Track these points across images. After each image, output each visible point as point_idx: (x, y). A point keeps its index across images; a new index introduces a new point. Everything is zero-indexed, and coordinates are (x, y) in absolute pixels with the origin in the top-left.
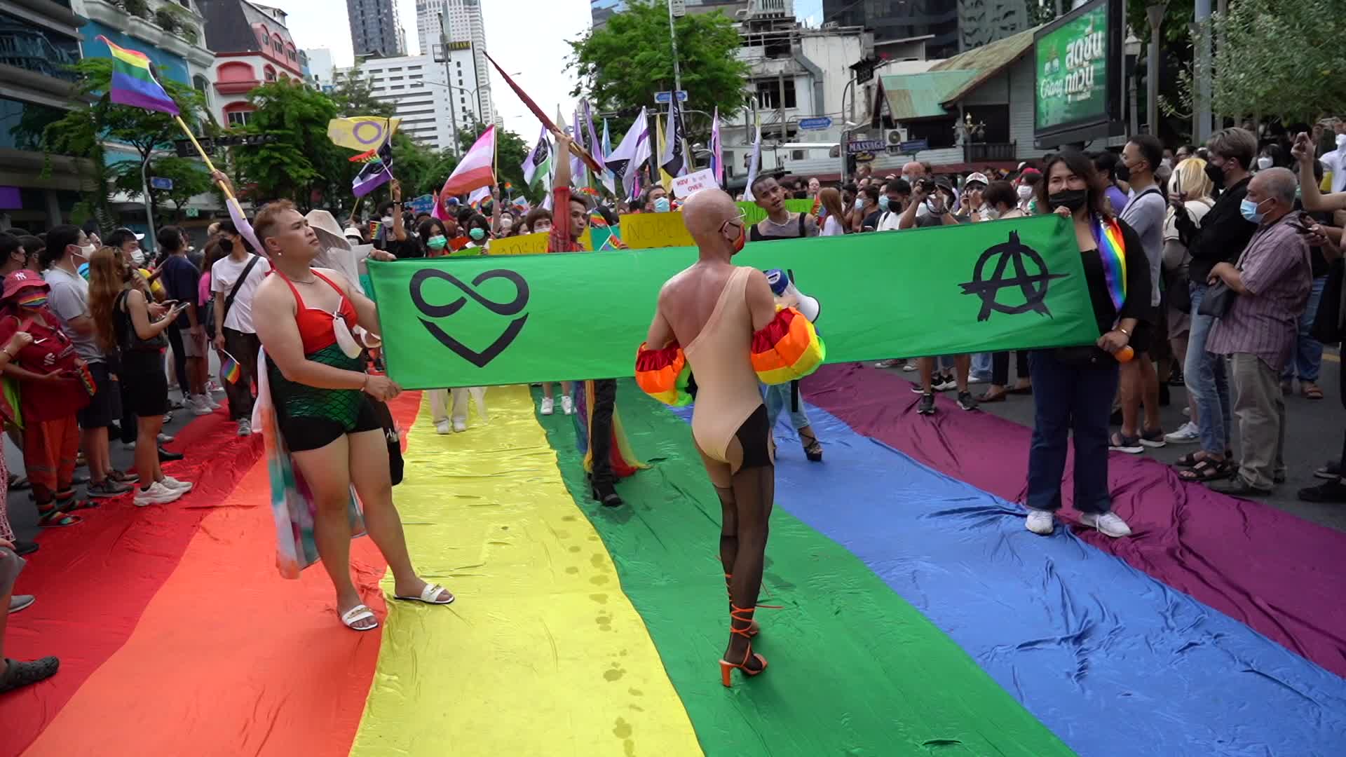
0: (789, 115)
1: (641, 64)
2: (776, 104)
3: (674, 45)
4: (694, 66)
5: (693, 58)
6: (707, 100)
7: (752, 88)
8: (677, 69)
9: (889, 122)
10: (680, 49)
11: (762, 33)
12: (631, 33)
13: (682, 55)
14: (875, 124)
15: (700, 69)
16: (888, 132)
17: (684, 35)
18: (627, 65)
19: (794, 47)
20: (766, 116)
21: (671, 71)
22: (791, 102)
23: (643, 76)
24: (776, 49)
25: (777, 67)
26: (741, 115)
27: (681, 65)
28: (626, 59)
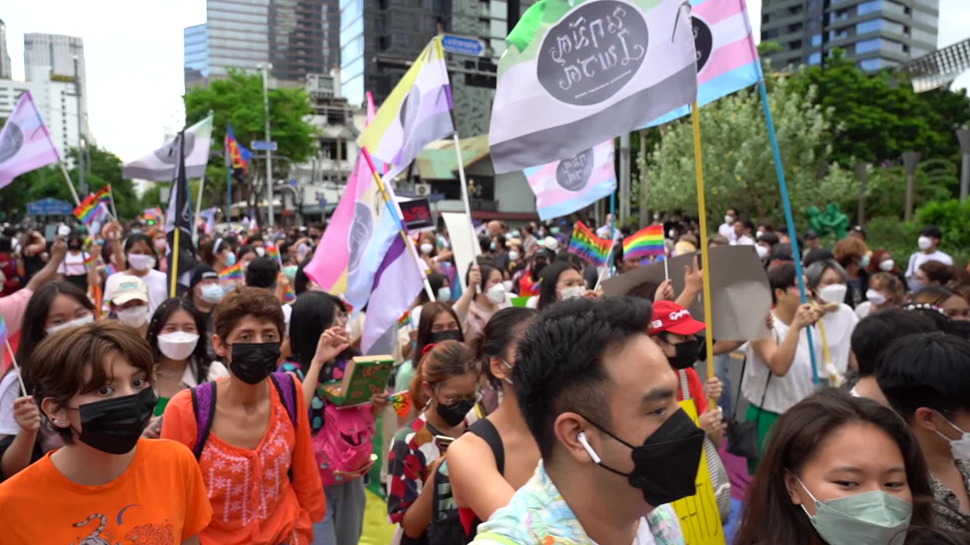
0: (343, 166)
1: (239, 117)
2: (334, 156)
3: (267, 108)
4: (281, 126)
5: (282, 120)
6: (289, 150)
7: (317, 144)
8: (268, 125)
9: (418, 180)
10: (271, 112)
11: (325, 107)
12: (231, 95)
13: (273, 117)
14: (409, 179)
15: (286, 127)
16: (418, 186)
17: (274, 102)
18: (227, 117)
19: (348, 120)
20: (326, 165)
21: (263, 127)
22: (344, 157)
23: (240, 127)
24: (335, 119)
25: (335, 132)
26: (311, 163)
27: (272, 124)
28: (228, 113)
